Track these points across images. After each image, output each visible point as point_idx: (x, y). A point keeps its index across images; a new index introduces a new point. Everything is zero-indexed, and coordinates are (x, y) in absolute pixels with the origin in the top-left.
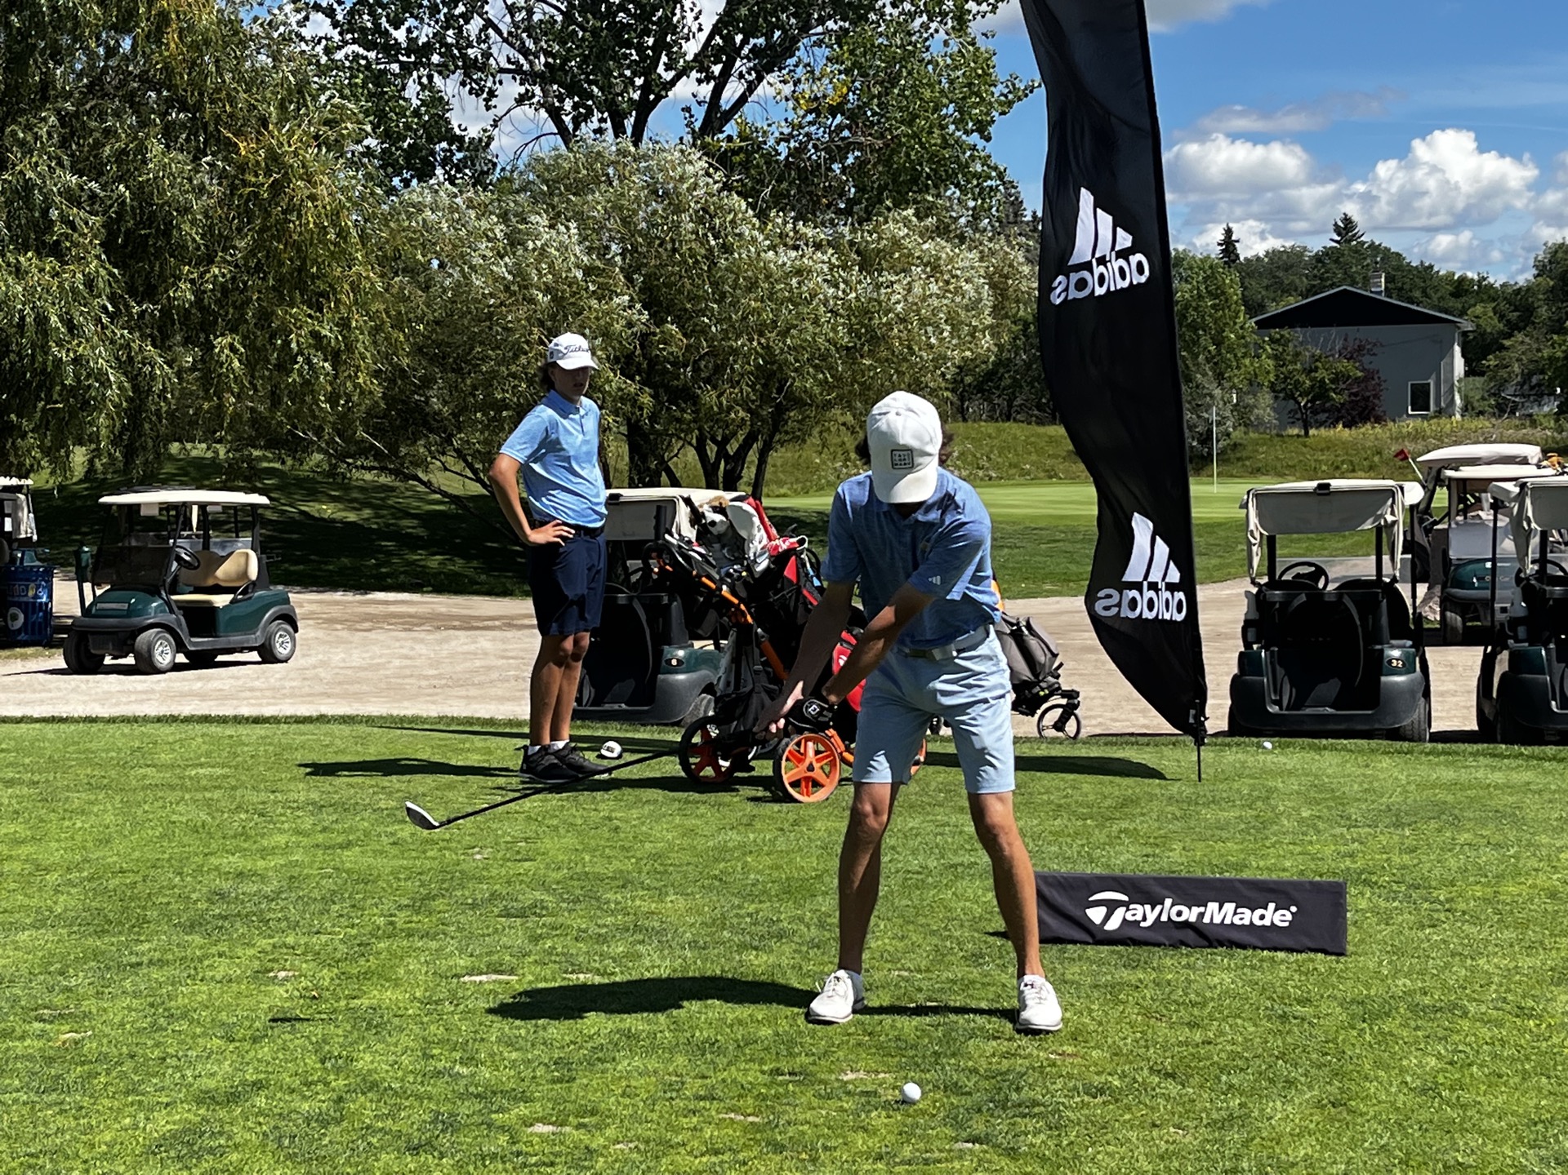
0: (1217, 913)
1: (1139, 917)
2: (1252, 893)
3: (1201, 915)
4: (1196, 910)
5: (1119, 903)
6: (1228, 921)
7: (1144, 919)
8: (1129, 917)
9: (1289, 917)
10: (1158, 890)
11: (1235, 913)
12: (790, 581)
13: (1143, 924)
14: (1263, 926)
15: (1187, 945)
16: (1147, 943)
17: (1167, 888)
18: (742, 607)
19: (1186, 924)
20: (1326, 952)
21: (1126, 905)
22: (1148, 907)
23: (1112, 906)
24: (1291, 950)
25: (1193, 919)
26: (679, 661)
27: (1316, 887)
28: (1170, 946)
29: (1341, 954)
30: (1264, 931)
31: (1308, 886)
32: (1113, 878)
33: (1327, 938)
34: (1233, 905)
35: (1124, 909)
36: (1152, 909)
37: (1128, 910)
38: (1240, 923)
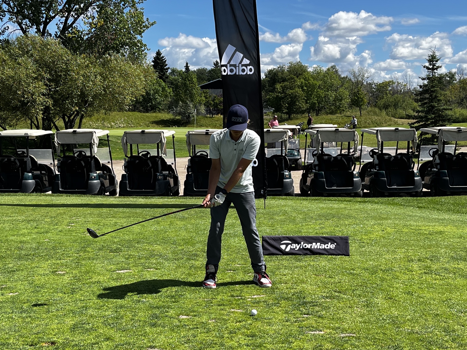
0: (316, 246)
2: (324, 240)
3: (311, 246)
4: (310, 245)
6: (318, 248)
7: (296, 248)
8: (292, 247)
9: (334, 246)
10: (299, 240)
11: (320, 246)
13: (296, 249)
15: (308, 255)
16: (298, 254)
17: (302, 239)
19: (307, 249)
20: (345, 255)
21: (291, 244)
22: (297, 245)
23: (287, 245)
24: (336, 255)
26: (94, 177)
27: (341, 238)
28: (304, 255)
29: (348, 255)
30: (329, 250)
31: (339, 238)
32: (287, 237)
33: (345, 252)
34: (319, 243)
35: (290, 245)
36: (298, 245)
37: (291, 245)
38: (322, 248)
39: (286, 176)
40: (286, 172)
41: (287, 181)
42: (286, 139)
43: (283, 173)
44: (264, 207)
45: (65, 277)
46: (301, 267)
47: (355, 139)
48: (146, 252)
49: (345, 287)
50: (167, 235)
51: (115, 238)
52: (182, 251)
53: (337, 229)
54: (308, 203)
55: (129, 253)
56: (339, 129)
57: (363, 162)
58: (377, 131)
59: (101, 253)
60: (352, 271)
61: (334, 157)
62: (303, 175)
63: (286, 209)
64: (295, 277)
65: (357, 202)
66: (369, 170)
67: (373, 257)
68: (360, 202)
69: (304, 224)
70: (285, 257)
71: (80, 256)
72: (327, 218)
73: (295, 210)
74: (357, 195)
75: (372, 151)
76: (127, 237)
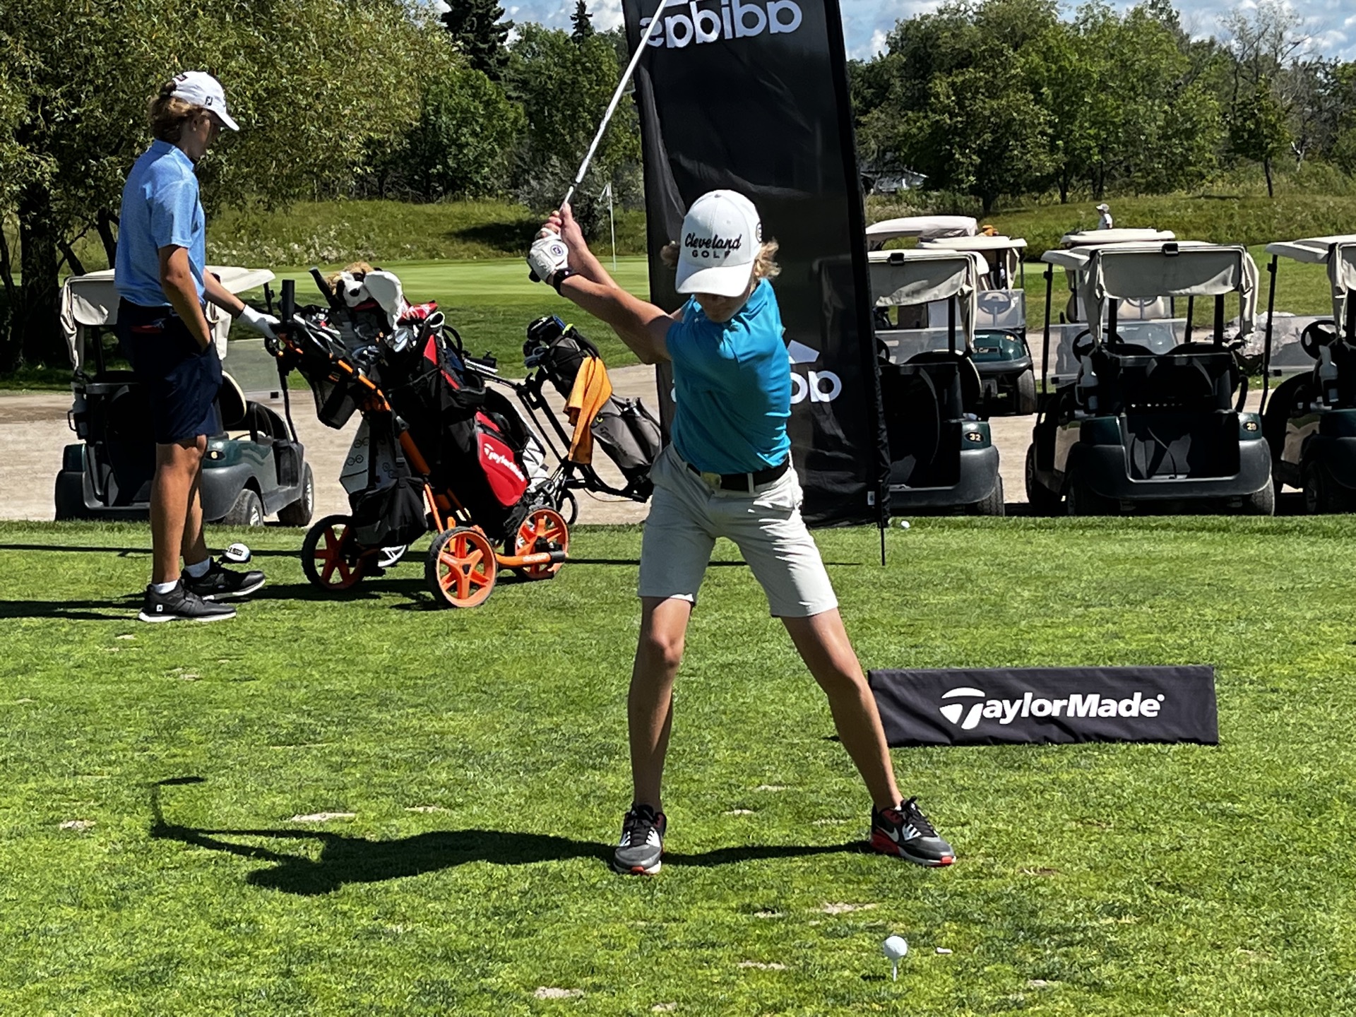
0: (1082, 706)
1: (998, 714)
2: (1115, 683)
3: (1064, 709)
4: (1059, 704)
5: (976, 700)
6: (1093, 714)
7: (1004, 716)
8: (987, 714)
9: (1157, 706)
10: (1016, 684)
11: (1100, 705)
12: (431, 363)
13: (1003, 721)
14: (1131, 717)
15: (1053, 742)
16: (1010, 742)
17: (1025, 681)
18: (379, 392)
19: (1050, 719)
20: (1200, 743)
21: (983, 701)
22: (1006, 703)
23: (968, 703)
24: (1164, 742)
25: (1056, 713)
26: (219, 453)
27: (1182, 673)
28: (1035, 743)
29: (1214, 743)
30: (1132, 723)
31: (1174, 673)
32: (967, 673)
33: (1199, 727)
34: (1098, 696)
35: (981, 705)
36: (1012, 704)
37: (985, 706)
38: (1106, 715)
39: (968, 436)
40: (970, 420)
41: (975, 458)
42: (966, 289)
43: (959, 426)
44: (879, 560)
45: (93, 844)
46: (1024, 792)
47: (1243, 282)
48: (410, 740)
49: (1198, 867)
50: (496, 672)
51: (293, 687)
52: (554, 735)
53: (1170, 639)
54: (1058, 541)
55: (346, 747)
56: (1180, 244)
57: (1278, 373)
58: (1332, 247)
59: (236, 747)
60: (1226, 804)
61: (1160, 359)
62: (1039, 431)
63: (970, 566)
64: (998, 831)
65: (1253, 531)
66: (1300, 405)
67: (1314, 747)
68: (1263, 531)
69: (1038, 622)
70: (959, 752)
71: (152, 758)
72: (1132, 596)
73: (1001, 567)
74: (1250, 507)
75: (1312, 328)
76: (338, 684)
